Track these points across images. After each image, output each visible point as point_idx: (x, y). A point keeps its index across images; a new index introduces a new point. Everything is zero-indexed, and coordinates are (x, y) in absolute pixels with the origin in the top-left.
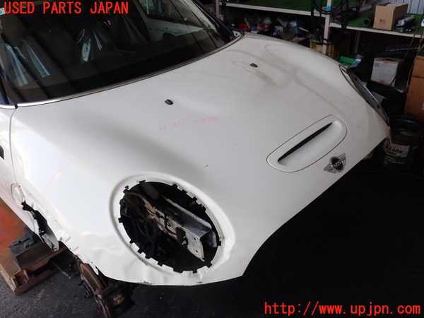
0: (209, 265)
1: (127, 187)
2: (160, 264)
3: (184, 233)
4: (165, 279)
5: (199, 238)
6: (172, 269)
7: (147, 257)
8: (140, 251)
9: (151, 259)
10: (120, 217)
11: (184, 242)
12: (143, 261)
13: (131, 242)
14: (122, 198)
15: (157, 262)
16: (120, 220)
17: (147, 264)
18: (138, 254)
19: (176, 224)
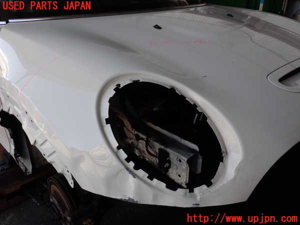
0: (209, 184)
1: (119, 85)
2: (151, 178)
3: (168, 155)
4: (155, 197)
5: (186, 159)
6: (165, 185)
7: (136, 168)
8: (128, 160)
9: (141, 170)
10: (108, 117)
11: (167, 165)
12: (130, 172)
13: (118, 148)
14: (112, 96)
15: (147, 175)
16: (108, 121)
17: (134, 176)
18: (126, 163)
19: (158, 146)
